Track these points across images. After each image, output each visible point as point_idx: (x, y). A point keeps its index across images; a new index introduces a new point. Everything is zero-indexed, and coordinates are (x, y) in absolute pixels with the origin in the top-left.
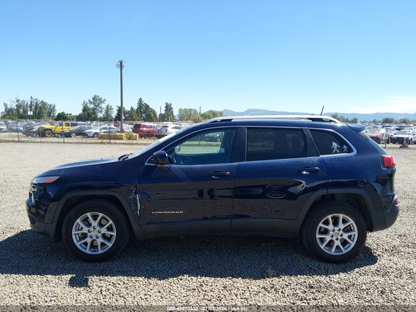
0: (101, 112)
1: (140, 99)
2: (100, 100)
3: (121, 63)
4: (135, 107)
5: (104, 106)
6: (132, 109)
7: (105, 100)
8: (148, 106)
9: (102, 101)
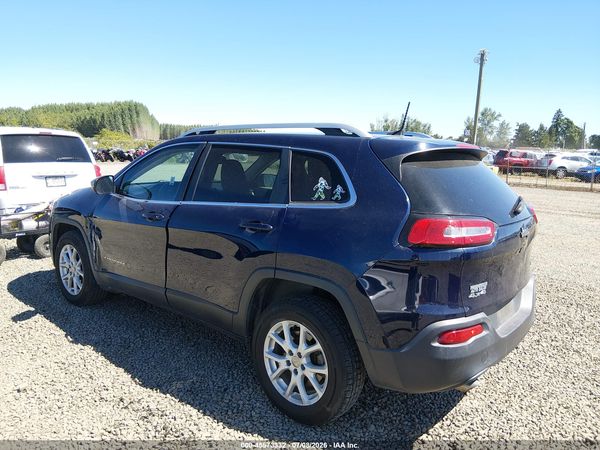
0: (491, 133)
1: (559, 111)
2: (492, 115)
3: (483, 55)
4: (548, 125)
5: (496, 124)
6: (542, 127)
7: (500, 115)
8: (571, 123)
9: (494, 117)
